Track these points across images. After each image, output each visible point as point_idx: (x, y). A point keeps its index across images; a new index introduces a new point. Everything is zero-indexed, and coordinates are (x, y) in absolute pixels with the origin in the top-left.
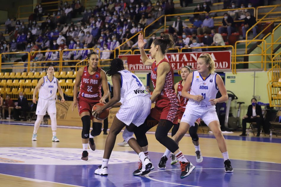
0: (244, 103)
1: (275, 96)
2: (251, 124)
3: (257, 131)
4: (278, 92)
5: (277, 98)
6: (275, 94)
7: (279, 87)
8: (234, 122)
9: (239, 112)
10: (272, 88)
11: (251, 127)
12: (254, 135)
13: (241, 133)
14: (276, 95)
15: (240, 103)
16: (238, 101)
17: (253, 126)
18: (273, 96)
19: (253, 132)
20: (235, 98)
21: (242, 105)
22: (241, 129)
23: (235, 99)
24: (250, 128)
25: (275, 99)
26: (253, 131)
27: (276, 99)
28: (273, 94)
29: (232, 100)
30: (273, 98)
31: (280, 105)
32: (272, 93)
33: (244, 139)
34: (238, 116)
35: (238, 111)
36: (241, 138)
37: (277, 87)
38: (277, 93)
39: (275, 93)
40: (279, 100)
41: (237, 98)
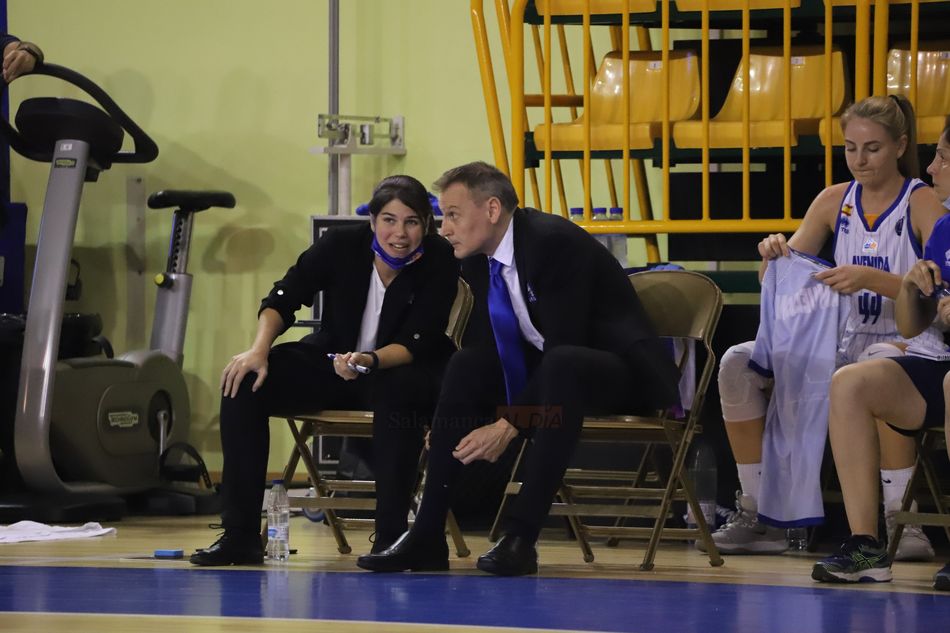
0: (226, 201)
1: (562, 114)
2: (308, 430)
3: (371, 505)
4: (593, 71)
5: (576, 136)
6: (558, 101)
7: (597, 20)
8: (130, 419)
9: (174, 300)
10: (528, 27)
11: (312, 464)
12: (345, 548)
13: (206, 537)
14: (575, 102)
15: (188, 204)
16: (159, 174)
17: (331, 446)
18: (536, 116)
19: (334, 521)
20: (128, 145)
21: (206, 224)
22: (198, 487)
23: (127, 159)
24: (302, 468)
25: (557, 155)
26: (331, 503)
27: (578, 155)
28: (536, 101)
29: (90, 176)
30: (543, 143)
31: (617, 210)
32: (533, 88)
33: (243, 599)
34: (168, 348)
35: (168, 284)
36: (211, 588)
37: (576, 20)
38: (579, 91)
39: (559, 88)
40: (599, 165)
41: (147, 150)
